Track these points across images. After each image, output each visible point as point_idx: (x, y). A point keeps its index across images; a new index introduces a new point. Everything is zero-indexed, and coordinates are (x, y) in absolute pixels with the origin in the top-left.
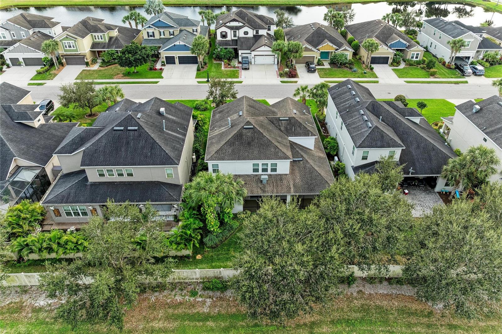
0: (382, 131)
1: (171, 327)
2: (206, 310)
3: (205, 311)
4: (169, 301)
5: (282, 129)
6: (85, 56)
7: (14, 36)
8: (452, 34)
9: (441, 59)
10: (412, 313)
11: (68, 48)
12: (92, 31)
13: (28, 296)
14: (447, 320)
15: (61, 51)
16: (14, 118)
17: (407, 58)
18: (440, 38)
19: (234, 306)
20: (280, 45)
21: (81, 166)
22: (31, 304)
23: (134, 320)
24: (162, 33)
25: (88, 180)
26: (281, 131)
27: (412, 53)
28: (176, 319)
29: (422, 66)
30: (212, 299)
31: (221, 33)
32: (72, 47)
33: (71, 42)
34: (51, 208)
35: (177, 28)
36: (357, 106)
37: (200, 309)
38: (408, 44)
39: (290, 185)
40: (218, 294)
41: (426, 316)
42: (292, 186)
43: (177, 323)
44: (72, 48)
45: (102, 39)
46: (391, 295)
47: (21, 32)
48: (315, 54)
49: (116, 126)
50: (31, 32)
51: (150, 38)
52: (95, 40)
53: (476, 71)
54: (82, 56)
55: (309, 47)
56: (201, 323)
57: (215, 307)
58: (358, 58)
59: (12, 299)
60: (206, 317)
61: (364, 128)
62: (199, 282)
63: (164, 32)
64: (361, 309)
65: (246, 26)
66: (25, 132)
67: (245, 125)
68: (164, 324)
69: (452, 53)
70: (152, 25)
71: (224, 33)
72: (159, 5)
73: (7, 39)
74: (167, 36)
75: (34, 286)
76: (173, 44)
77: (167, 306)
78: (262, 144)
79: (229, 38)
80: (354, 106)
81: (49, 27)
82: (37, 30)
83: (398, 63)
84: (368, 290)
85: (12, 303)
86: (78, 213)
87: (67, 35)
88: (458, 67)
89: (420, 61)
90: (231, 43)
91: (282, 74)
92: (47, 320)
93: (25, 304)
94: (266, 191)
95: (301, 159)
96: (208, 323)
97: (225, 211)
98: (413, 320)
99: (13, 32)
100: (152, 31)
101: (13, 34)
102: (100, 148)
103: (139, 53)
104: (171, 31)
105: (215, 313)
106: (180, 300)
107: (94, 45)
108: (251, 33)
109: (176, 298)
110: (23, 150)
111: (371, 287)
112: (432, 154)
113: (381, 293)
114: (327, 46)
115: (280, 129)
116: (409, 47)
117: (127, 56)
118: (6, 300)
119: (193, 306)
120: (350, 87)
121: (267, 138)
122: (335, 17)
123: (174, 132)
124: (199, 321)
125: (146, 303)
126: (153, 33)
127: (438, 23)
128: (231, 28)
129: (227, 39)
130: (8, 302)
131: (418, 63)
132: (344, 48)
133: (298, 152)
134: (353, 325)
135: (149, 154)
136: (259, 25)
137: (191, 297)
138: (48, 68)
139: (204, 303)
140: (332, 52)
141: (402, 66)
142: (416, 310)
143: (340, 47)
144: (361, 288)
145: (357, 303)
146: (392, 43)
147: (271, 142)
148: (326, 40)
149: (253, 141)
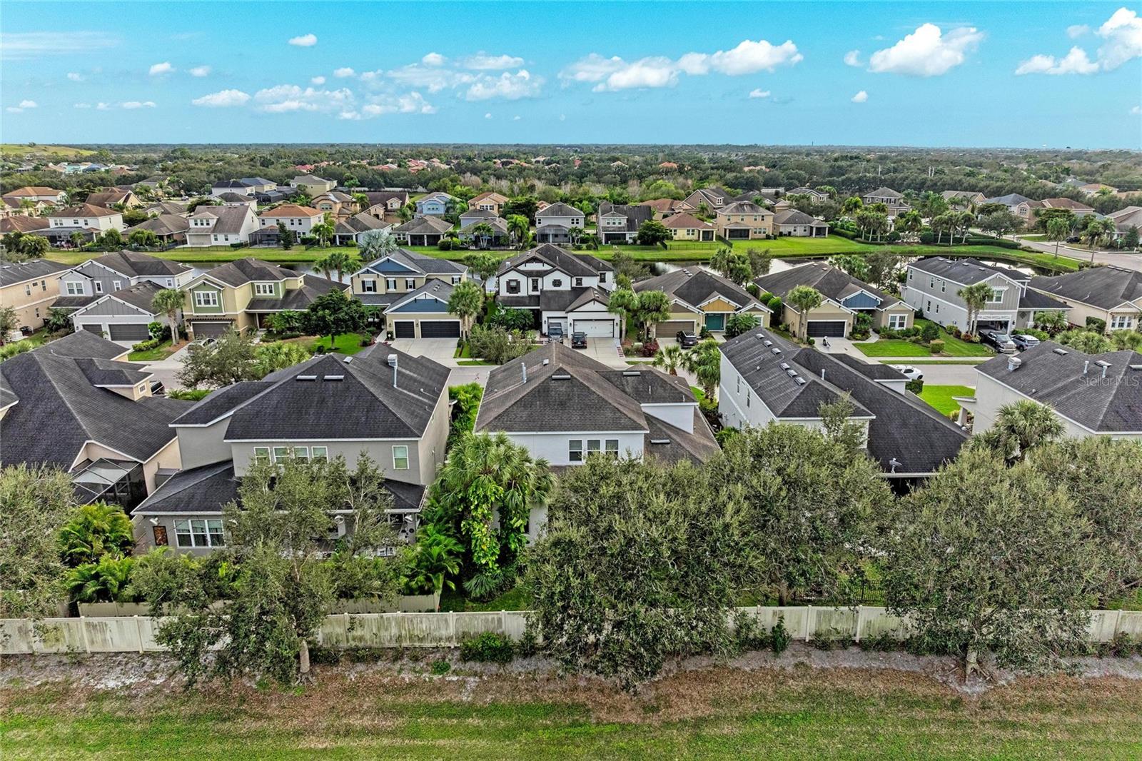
0: (826, 389)
1: (389, 727)
2: (466, 698)
3: (464, 699)
4: (386, 680)
5: (628, 389)
6: (234, 320)
7: (99, 289)
8: (966, 279)
9: (951, 328)
10: (917, 703)
11: (203, 305)
12: (253, 276)
13: (82, 671)
14: (994, 714)
15: (189, 312)
16: (95, 379)
17: (883, 326)
18: (943, 289)
19: (527, 689)
20: (624, 296)
21: (225, 439)
22: (87, 685)
23: (308, 712)
24: (391, 284)
25: (233, 474)
26: (626, 393)
27: (890, 315)
28: (400, 713)
29: (913, 338)
30: (481, 677)
31: (508, 283)
32: (211, 302)
33: (210, 293)
34: (151, 520)
35: (421, 274)
36: (775, 360)
37: (452, 695)
38: (880, 299)
40: (494, 667)
41: (947, 708)
43: (400, 720)
44: (212, 305)
45: (271, 292)
46: (867, 670)
47: (115, 282)
48: (696, 317)
49: (302, 373)
50: (133, 282)
51: (367, 293)
52: (257, 294)
53: (1023, 343)
54: (229, 320)
55: (684, 304)
56: (455, 721)
57: (487, 691)
58: (782, 329)
59: (48, 677)
60: (466, 711)
61: (791, 387)
62: (453, 647)
63: (395, 281)
64: (804, 695)
65: (557, 269)
66: (113, 404)
67: (554, 375)
68: (373, 720)
69: (970, 313)
70: (373, 268)
71: (513, 284)
72: (388, 244)
73: (84, 295)
74: (401, 288)
75: (98, 653)
76: (413, 299)
77: (381, 690)
78: (587, 405)
79: (523, 293)
80: (770, 361)
81: (169, 273)
82: (145, 278)
83: (865, 334)
84: (818, 661)
85: (47, 683)
86: (204, 537)
87: (206, 280)
88: (986, 340)
89: (908, 330)
90: (527, 301)
91: (628, 350)
92: (119, 713)
93: (75, 685)
95: (668, 441)
96: (470, 720)
97: (512, 522)
98: (919, 713)
99: (100, 282)
100: (372, 279)
101: (98, 284)
102: (266, 407)
103: (345, 309)
104: (410, 280)
105: (485, 703)
106: (410, 679)
107: (254, 303)
108: (567, 283)
109: (402, 675)
110: (106, 430)
111: (824, 657)
112: (935, 436)
113: (845, 668)
114: (717, 303)
115: (623, 391)
116: (883, 305)
117: (320, 313)
118: (36, 679)
119: (439, 690)
120: (762, 336)
121: (598, 395)
122: (733, 262)
123: (413, 392)
124: (450, 716)
125: (336, 684)
126: (374, 282)
127: (936, 266)
128: (528, 274)
129: (519, 294)
130: (38, 683)
131: (906, 334)
132: (751, 306)
133: (661, 430)
134: (788, 722)
135: (363, 419)
136: (583, 270)
137: (434, 673)
138: (156, 343)
139: (463, 684)
140: (729, 314)
141: (873, 339)
142: (925, 697)
143: (744, 305)
144: (802, 658)
145: (796, 686)
146: (848, 297)
147: (606, 402)
148: (716, 293)
149: (569, 399)
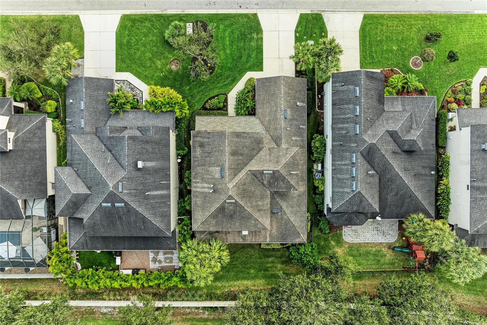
2: (206, 316)
4: (182, 312)
5: (265, 182)
19: (222, 315)
26: (264, 185)
28: (188, 321)
36: (352, 141)
37: (202, 316)
39: (266, 235)
42: (268, 236)
49: (103, 202)
57: (211, 315)
60: (206, 320)
67: (227, 199)
77: (181, 314)
80: (350, 140)
94: (246, 240)
96: (208, 323)
102: (97, 221)
105: (211, 318)
106: (189, 311)
115: (263, 183)
119: (198, 315)
121: (248, 212)
124: (202, 322)
133: (278, 203)
137: (195, 310)
139: (204, 313)
149: (235, 214)
